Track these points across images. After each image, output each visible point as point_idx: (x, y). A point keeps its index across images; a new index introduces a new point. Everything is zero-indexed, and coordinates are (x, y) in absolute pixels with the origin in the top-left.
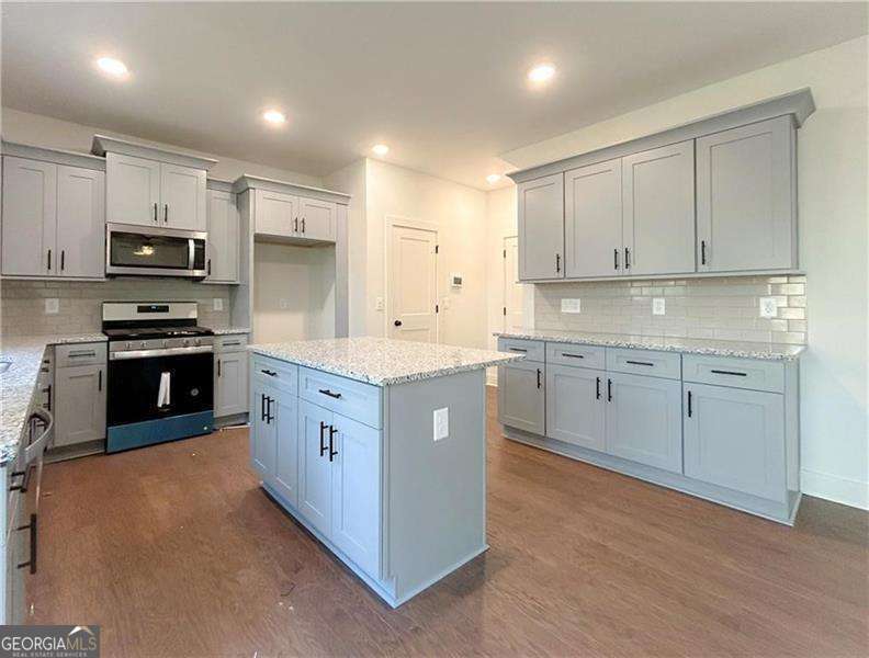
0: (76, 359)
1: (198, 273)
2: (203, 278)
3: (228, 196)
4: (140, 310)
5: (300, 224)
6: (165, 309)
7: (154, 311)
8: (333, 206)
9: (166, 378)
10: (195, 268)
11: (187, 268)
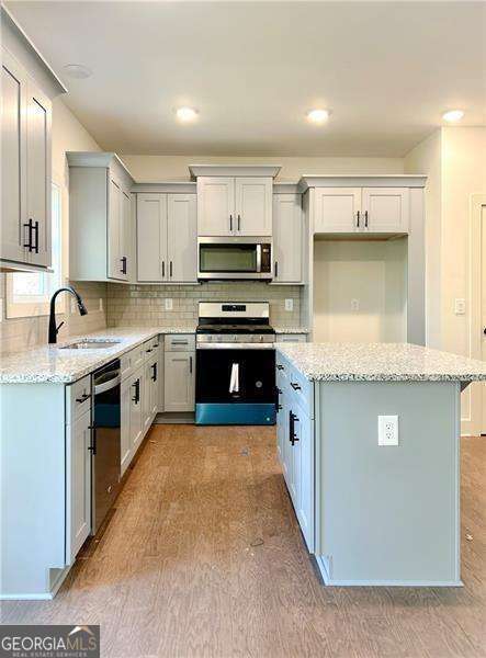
0: (177, 346)
1: (265, 276)
2: (270, 280)
3: (293, 197)
4: (225, 308)
5: (363, 218)
6: (243, 309)
7: (234, 310)
8: (404, 192)
9: (235, 367)
10: (262, 271)
11: (255, 272)
